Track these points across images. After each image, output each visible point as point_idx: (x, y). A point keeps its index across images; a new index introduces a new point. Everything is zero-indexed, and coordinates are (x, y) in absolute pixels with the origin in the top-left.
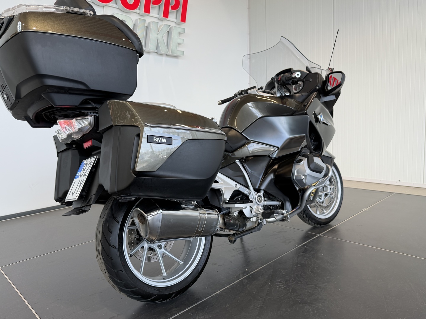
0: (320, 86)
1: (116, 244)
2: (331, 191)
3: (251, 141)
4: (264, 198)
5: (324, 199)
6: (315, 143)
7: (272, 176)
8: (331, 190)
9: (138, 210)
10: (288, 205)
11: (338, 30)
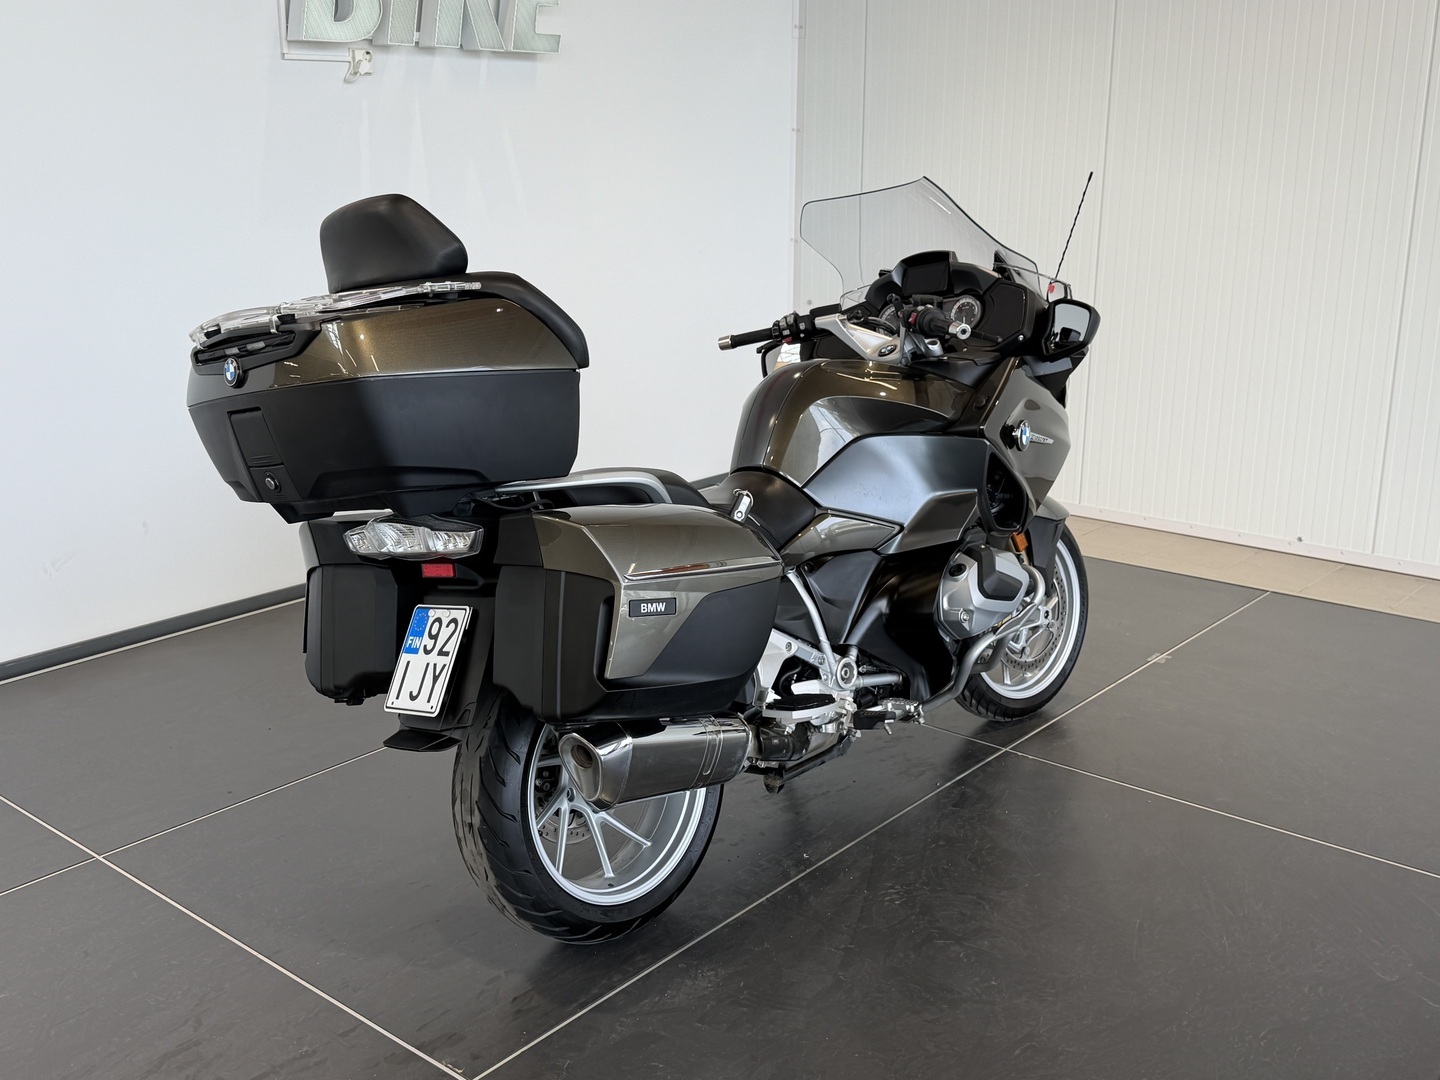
0: (1029, 335)
1: (515, 810)
2: (1046, 622)
3: (829, 511)
4: (858, 666)
5: (1027, 641)
6: (1007, 496)
7: (882, 605)
8: (1046, 617)
9: (575, 739)
10: (921, 686)
11: (1091, 174)
